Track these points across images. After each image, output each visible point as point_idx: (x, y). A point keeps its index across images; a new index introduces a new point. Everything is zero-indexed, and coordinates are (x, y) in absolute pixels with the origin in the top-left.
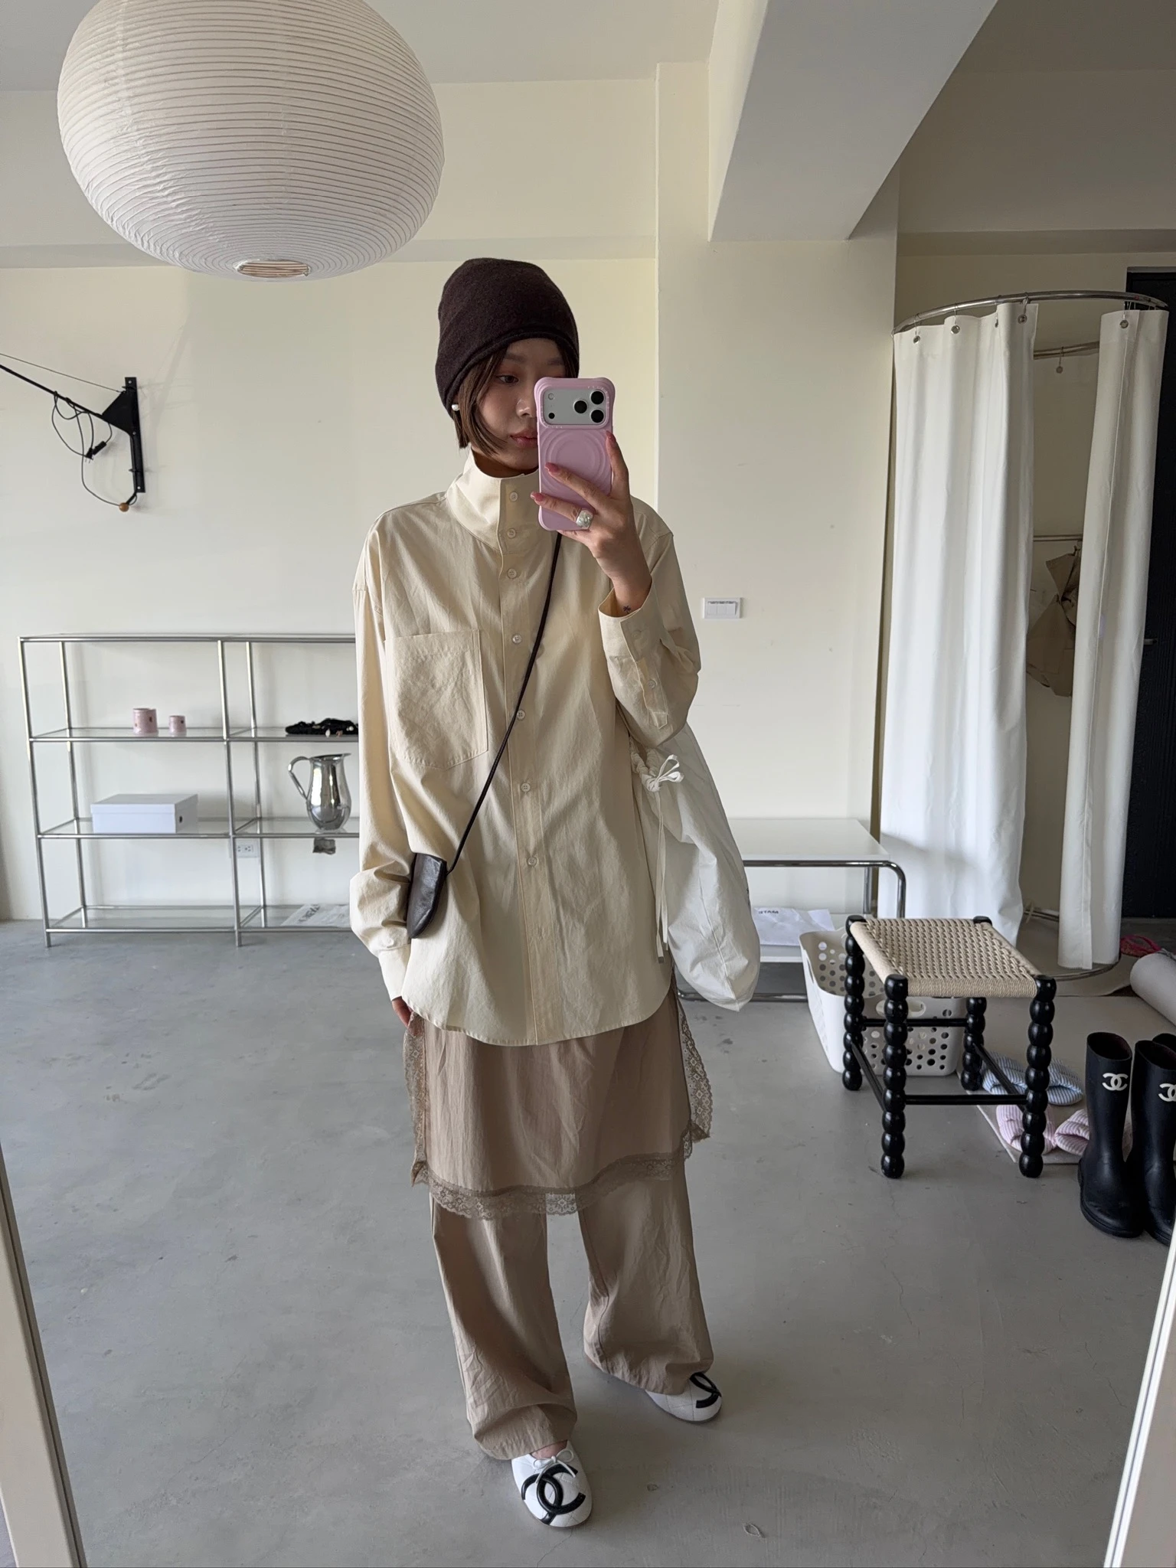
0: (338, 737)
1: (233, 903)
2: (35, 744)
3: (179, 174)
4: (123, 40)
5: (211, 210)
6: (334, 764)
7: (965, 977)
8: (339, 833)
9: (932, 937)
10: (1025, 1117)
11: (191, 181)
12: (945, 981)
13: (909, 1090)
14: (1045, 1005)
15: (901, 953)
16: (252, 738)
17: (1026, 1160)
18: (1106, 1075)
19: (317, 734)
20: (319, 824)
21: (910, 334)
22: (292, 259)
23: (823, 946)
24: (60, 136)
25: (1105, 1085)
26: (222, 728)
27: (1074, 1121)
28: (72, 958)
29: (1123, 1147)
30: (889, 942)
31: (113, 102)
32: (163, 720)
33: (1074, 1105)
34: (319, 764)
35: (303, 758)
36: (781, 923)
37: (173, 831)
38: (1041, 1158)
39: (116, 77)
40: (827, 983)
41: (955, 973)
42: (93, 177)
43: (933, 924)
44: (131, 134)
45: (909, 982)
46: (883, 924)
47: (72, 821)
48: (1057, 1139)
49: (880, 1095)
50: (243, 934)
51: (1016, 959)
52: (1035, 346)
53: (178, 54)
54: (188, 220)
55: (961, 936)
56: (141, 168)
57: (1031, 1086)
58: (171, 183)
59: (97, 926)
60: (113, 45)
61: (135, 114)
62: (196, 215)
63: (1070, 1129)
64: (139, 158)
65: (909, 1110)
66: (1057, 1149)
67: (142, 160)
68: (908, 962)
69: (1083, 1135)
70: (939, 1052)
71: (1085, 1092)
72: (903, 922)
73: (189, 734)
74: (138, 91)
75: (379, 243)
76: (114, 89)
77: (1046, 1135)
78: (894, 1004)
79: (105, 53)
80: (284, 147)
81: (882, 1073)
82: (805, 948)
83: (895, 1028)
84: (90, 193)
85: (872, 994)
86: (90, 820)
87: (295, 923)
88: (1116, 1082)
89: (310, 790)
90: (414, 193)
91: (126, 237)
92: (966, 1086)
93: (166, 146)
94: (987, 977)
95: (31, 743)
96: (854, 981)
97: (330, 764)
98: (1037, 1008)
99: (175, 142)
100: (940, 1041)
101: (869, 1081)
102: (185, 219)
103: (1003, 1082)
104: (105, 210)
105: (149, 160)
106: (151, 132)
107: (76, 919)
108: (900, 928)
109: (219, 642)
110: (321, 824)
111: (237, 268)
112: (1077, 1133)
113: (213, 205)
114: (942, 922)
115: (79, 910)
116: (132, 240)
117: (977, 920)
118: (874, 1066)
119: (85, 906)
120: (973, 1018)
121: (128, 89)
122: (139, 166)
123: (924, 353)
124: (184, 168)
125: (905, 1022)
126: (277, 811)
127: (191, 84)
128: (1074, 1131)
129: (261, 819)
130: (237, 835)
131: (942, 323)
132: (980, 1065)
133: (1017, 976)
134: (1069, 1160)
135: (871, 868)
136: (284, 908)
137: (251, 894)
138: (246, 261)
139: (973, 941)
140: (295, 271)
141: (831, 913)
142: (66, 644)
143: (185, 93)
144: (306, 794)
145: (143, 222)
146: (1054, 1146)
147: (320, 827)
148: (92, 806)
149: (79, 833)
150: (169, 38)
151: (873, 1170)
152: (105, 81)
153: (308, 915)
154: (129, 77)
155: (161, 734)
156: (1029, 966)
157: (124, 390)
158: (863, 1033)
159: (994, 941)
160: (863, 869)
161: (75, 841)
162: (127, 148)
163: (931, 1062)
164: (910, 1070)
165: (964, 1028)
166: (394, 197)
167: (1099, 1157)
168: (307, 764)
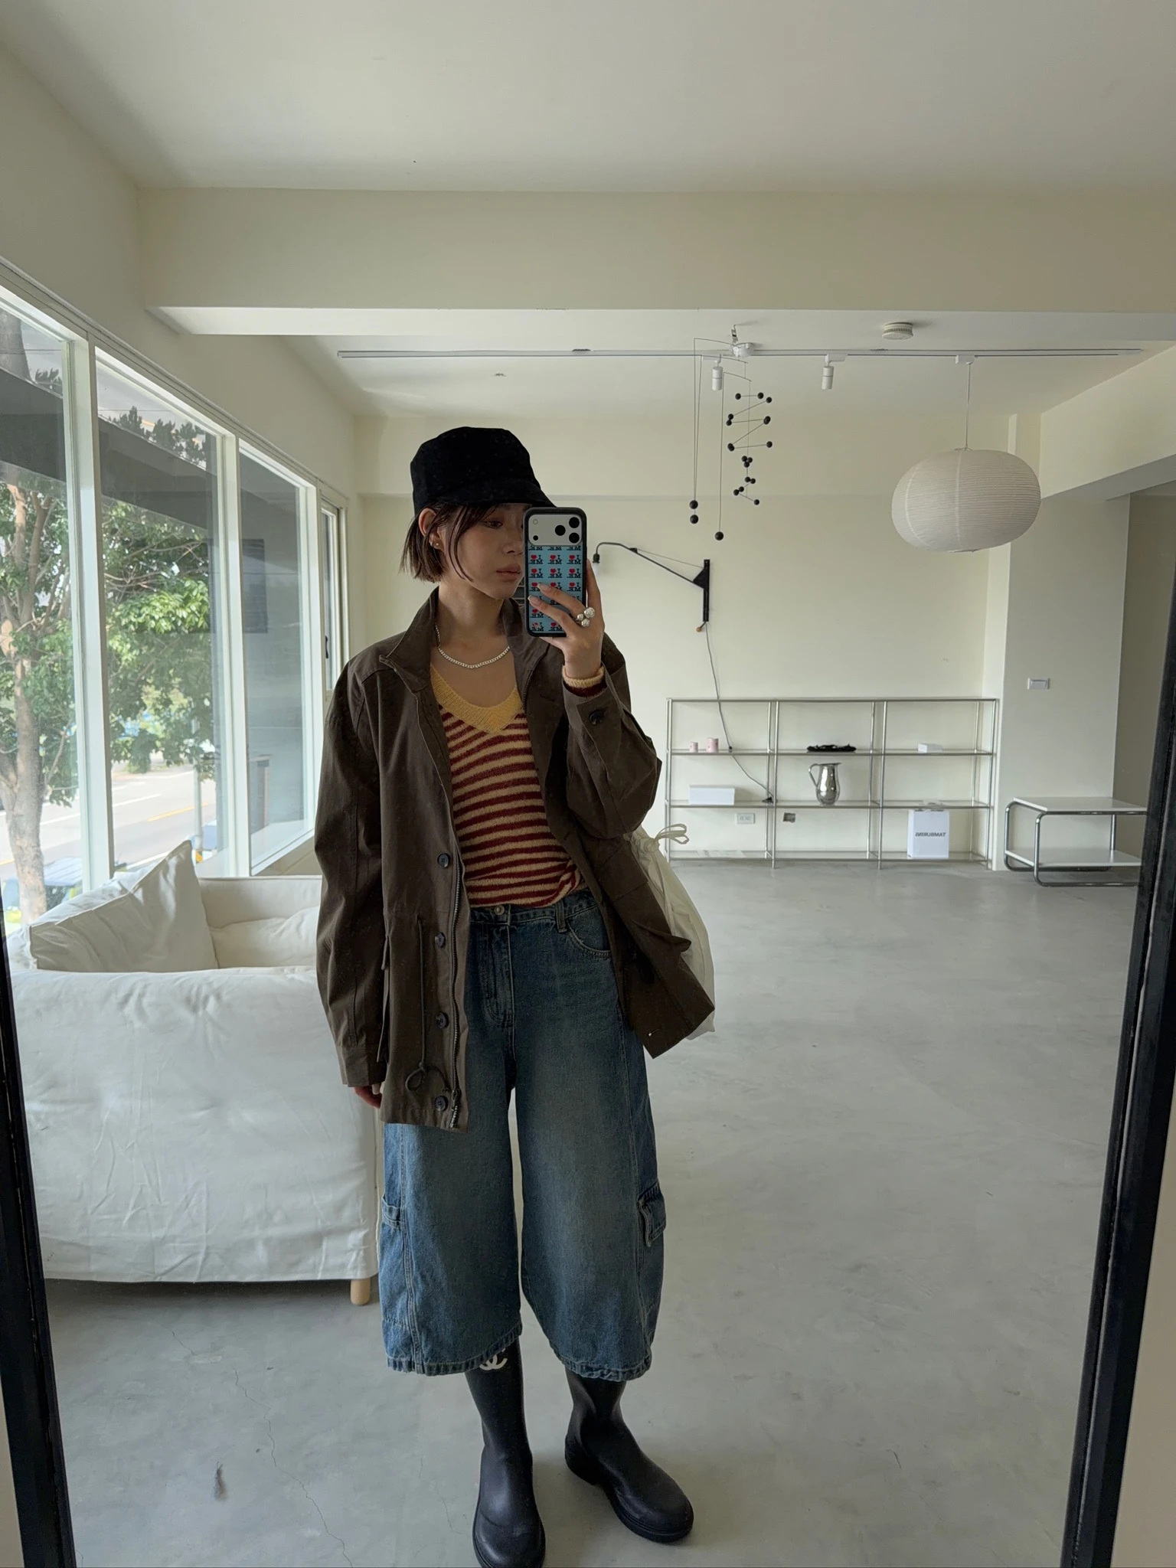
0: (834, 754)
6: (834, 768)
19: (822, 752)
20: (824, 801)
34: (826, 768)
35: (816, 765)
37: (731, 804)
89: (820, 782)
109: (777, 703)
144: (818, 785)
157: (705, 567)
168: (818, 768)
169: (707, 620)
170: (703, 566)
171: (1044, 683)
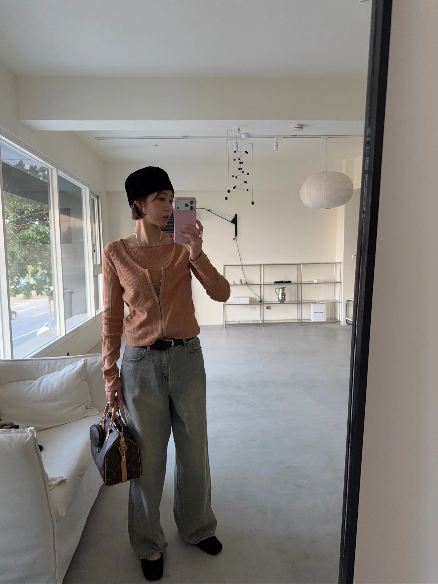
0: (284, 284)
20: (280, 301)
37: (248, 304)
89: (279, 294)
97: (283, 289)
109: (263, 266)
157: (235, 216)
168: (278, 289)
169: (237, 236)
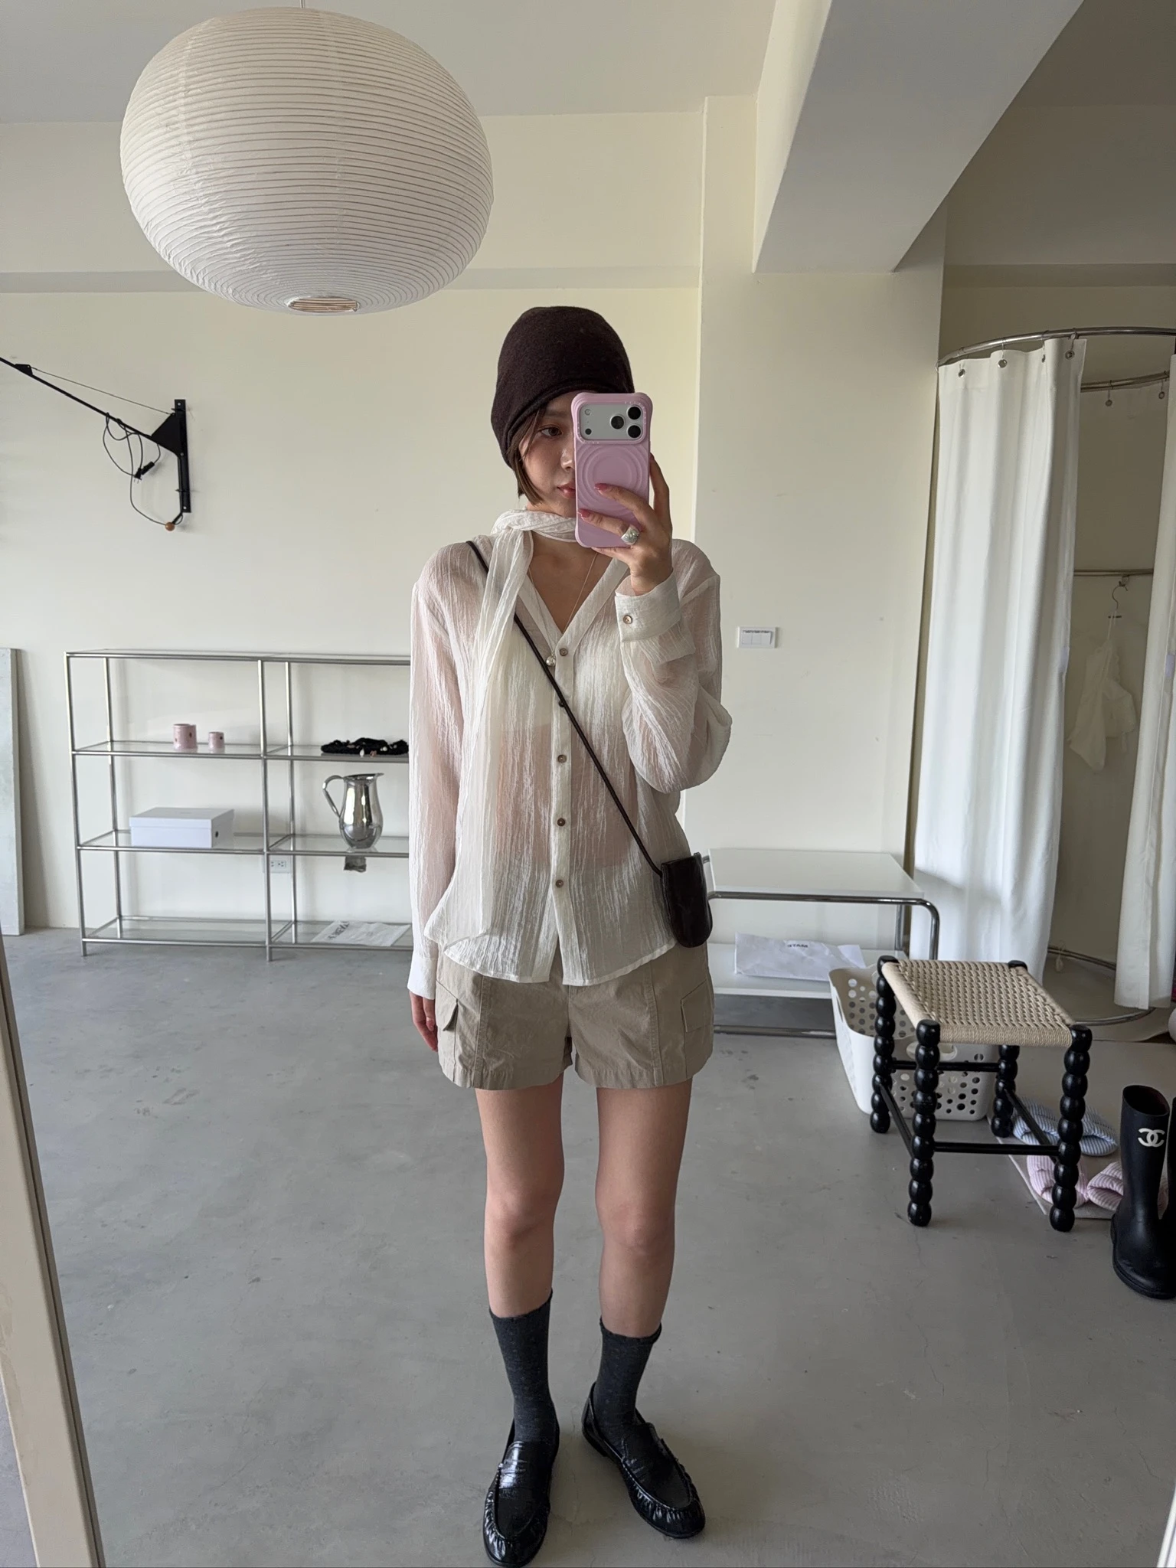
0: (371, 757)
1: (265, 917)
2: (77, 757)
3: (234, 217)
4: (186, 86)
5: (266, 250)
6: (367, 784)
7: (999, 1024)
8: (371, 853)
9: (965, 981)
10: (1056, 1170)
11: (246, 222)
12: (978, 1028)
13: (938, 1138)
14: (1080, 1056)
15: (935, 997)
16: (287, 756)
17: (1057, 1213)
18: (1142, 1131)
19: (351, 753)
20: (351, 842)
21: (954, 367)
22: (343, 296)
23: (853, 982)
24: (122, 177)
25: (1140, 1139)
26: (260, 745)
27: (1107, 1173)
28: (106, 968)
29: (1159, 1204)
30: (922, 985)
31: (173, 146)
32: (201, 735)
33: (1108, 1156)
34: (353, 784)
35: (338, 777)
36: (809, 958)
37: (209, 846)
38: (1073, 1212)
39: (177, 122)
40: (855, 1021)
41: (989, 1020)
42: (153, 217)
43: (967, 968)
44: (190, 177)
45: (941, 1028)
46: (915, 965)
47: (111, 833)
48: (1089, 1192)
49: (909, 1141)
50: (273, 949)
51: (1051, 1007)
52: (1082, 381)
53: (239, 100)
54: (243, 259)
55: (996, 981)
56: (198, 210)
57: (1064, 1137)
58: (226, 225)
59: (132, 937)
60: (177, 90)
61: (193, 158)
62: (249, 254)
63: (1103, 1182)
64: (198, 199)
65: (938, 1158)
66: (1089, 1203)
67: (200, 202)
68: (941, 1006)
69: (1117, 1189)
70: (970, 1097)
71: (1119, 1143)
72: (936, 964)
73: (228, 750)
74: (199, 135)
75: (426, 280)
76: (175, 133)
77: (1078, 1188)
78: (926, 1051)
79: (167, 99)
80: (337, 190)
81: (911, 1116)
82: (834, 985)
83: (926, 1074)
84: (149, 230)
85: (902, 1034)
86: (128, 832)
87: (323, 940)
88: (1152, 1138)
89: (344, 808)
90: (463, 233)
91: (183, 274)
92: (997, 1132)
93: (224, 189)
94: (1021, 1025)
95: (73, 756)
96: (884, 1022)
97: (363, 784)
98: (1072, 1058)
99: (234, 185)
100: (971, 1086)
101: (897, 1124)
102: (240, 258)
103: (1034, 1130)
104: (163, 246)
105: (207, 202)
106: (209, 175)
107: (111, 929)
108: (933, 970)
109: (259, 662)
110: (353, 842)
111: (289, 304)
112: (1111, 1186)
113: (268, 245)
114: (976, 966)
115: (115, 920)
116: (188, 277)
117: (1013, 965)
118: (903, 1108)
119: (120, 917)
120: (1006, 1064)
121: (188, 133)
122: (196, 208)
123: (969, 387)
124: (240, 210)
125: (936, 1068)
126: (311, 828)
127: (250, 129)
128: (1107, 1185)
129: (294, 835)
130: (271, 851)
131: (989, 356)
132: (1011, 1112)
133: (1051, 1025)
134: (1101, 1215)
135: (903, 906)
136: (314, 924)
137: (283, 909)
138: (297, 298)
139: (1007, 987)
140: (345, 307)
141: (862, 949)
142: (110, 660)
143: (244, 138)
144: (339, 813)
145: (198, 260)
146: (1086, 1199)
147: (352, 845)
148: (130, 818)
149: (117, 846)
150: (229, 85)
151: (899, 1216)
152: (167, 126)
153: (338, 932)
154: (192, 122)
155: (201, 750)
156: (1063, 1015)
157: (173, 412)
158: (892, 1075)
159: (1029, 987)
160: (895, 906)
161: (112, 853)
162: (185, 190)
163: (961, 1107)
164: (939, 1114)
165: (996, 1074)
166: (444, 236)
167: (1134, 1214)
168: (341, 783)
169: (189, 510)
170: (170, 409)
171: (769, 634)
